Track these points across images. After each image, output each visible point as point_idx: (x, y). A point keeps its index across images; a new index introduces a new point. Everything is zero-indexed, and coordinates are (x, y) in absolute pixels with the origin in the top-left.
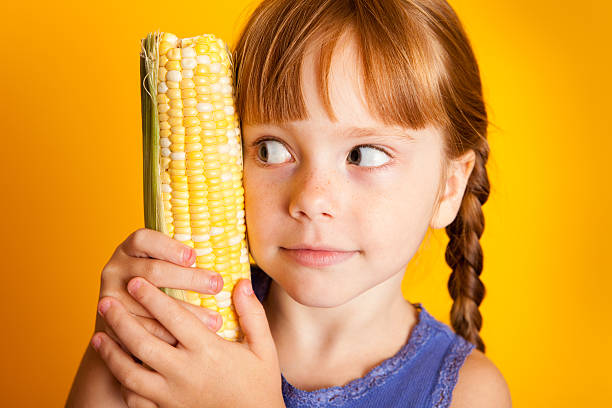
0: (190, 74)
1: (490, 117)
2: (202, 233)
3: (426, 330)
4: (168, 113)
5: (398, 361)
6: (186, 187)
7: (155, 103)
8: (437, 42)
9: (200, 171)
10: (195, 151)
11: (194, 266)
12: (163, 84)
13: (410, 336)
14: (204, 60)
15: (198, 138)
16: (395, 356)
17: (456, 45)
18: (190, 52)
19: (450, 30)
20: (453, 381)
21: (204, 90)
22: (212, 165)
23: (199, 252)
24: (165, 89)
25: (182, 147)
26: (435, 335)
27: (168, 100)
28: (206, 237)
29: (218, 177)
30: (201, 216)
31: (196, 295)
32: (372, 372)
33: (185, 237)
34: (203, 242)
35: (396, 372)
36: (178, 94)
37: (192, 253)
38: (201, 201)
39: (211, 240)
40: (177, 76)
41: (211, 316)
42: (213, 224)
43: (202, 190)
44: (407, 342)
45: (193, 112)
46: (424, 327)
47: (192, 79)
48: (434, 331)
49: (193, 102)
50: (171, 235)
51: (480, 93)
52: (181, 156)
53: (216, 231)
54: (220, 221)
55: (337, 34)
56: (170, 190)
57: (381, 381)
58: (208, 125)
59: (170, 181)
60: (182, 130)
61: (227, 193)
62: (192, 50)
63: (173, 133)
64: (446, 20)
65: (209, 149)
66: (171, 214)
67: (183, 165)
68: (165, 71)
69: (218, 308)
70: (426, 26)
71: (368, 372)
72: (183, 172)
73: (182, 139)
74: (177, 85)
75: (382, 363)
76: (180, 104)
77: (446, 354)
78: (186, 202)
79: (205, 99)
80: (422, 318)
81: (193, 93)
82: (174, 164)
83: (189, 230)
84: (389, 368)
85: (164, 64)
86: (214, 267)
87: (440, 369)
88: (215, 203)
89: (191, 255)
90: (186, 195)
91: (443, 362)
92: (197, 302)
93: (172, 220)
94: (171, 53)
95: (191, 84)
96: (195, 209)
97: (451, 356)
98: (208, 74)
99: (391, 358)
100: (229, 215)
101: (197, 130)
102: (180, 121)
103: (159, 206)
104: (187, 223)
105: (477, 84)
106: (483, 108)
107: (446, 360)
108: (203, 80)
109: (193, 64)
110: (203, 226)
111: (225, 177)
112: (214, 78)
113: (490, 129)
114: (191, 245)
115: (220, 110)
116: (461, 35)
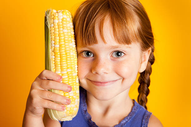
0: (61, 21)
1: (155, 37)
2: (64, 71)
3: (137, 108)
4: (54, 33)
5: (129, 117)
6: (59, 56)
7: (50, 30)
8: (137, 16)
9: (64, 51)
10: (62, 44)
11: (61, 82)
12: (52, 24)
13: (132, 109)
14: (65, 17)
15: (63, 40)
16: (128, 116)
17: (143, 16)
18: (61, 14)
19: (140, 11)
20: (147, 123)
21: (65, 25)
22: (67, 49)
23: (63, 77)
24: (53, 25)
25: (58, 43)
26: (140, 109)
27: (54, 29)
28: (65, 72)
29: (70, 53)
30: (64, 65)
31: (62, 92)
32: (121, 122)
33: (59, 72)
34: (65, 74)
35: (129, 121)
36: (57, 27)
37: (61, 77)
38: (64, 60)
39: (67, 73)
40: (56, 21)
41: (67, 100)
42: (68, 68)
43: (64, 57)
44: (131, 111)
45: (62, 32)
46: (136, 107)
47: (61, 22)
48: (139, 108)
49: (61, 29)
50: (54, 72)
51: (151, 30)
52: (58, 46)
53: (69, 70)
54: (70, 67)
55: (105, 16)
56: (54, 57)
57: (124, 125)
58: (66, 36)
59: (54, 54)
60: (58, 38)
61: (72, 59)
62: (61, 13)
63: (55, 39)
64: (139, 8)
65: (67, 44)
66: (54, 65)
67: (58, 49)
68: (52, 20)
69: (69, 96)
70: (133, 11)
71: (120, 122)
72: (58, 51)
73: (58, 41)
74: (56, 24)
75: (124, 119)
76: (57, 30)
77: (144, 115)
78: (59, 61)
79: (65, 28)
80: (135, 104)
81: (61, 26)
82: (56, 49)
83: (60, 70)
84: (127, 120)
85: (52, 18)
86: (68, 82)
87: (143, 119)
88: (69, 61)
89: (61, 78)
90: (59, 58)
91: (143, 117)
92: (63, 94)
93: (54, 67)
94: (55, 14)
95: (61, 24)
96: (62, 63)
97: (146, 115)
98: (66, 21)
99: (127, 117)
100: (73, 66)
101: (63, 38)
102: (58, 35)
103: (51, 62)
104: (60, 68)
105: (150, 27)
106: (152, 35)
107: (144, 116)
108: (65, 23)
109: (61, 18)
110: (64, 69)
111: (71, 54)
112: (68, 22)
113: (155, 41)
114: (61, 75)
115: (69, 32)
116: (144, 12)
